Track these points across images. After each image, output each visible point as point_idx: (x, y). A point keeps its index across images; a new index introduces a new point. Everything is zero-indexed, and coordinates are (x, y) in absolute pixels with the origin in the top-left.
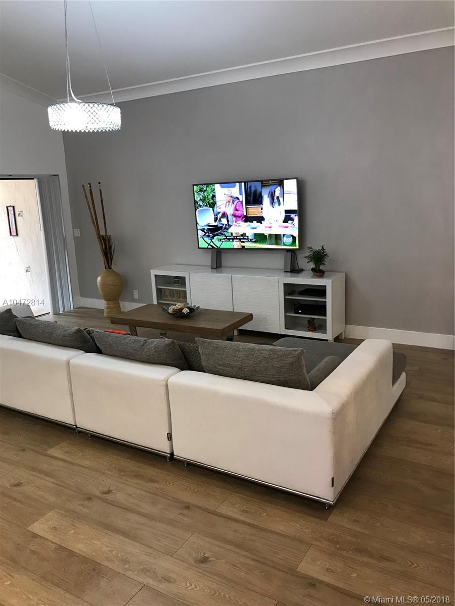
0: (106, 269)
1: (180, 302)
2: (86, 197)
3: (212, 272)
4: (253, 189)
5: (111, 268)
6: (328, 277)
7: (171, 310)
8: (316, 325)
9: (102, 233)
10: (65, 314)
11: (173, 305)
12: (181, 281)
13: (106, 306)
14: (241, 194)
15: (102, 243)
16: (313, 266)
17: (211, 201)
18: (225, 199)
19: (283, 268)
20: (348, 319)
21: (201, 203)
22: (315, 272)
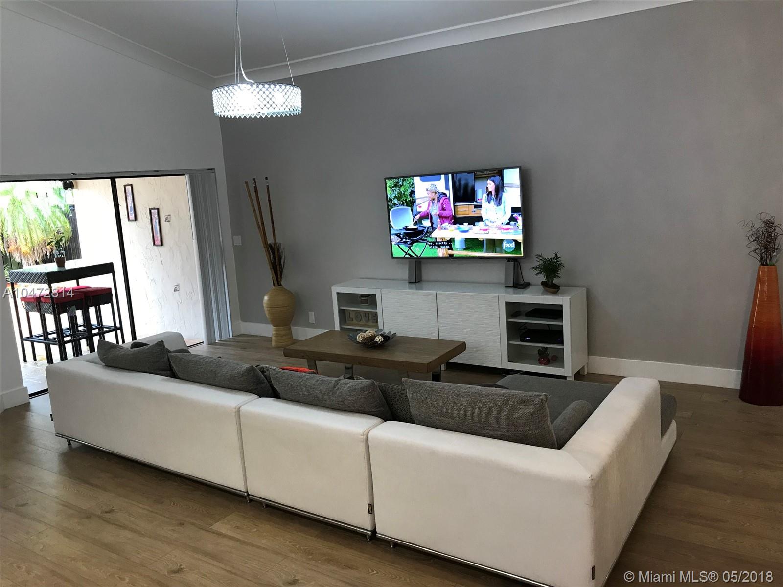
0: (274, 285)
1: (369, 327)
2: (250, 195)
3: (410, 288)
4: (463, 182)
5: (281, 285)
6: (563, 294)
7: (359, 338)
8: (550, 358)
9: (270, 240)
10: (224, 344)
11: (361, 331)
12: (370, 300)
13: (274, 332)
14: (447, 188)
15: (269, 254)
16: (544, 280)
17: (409, 198)
18: (427, 195)
19: (503, 281)
20: (592, 348)
21: (395, 201)
22: (547, 287)
